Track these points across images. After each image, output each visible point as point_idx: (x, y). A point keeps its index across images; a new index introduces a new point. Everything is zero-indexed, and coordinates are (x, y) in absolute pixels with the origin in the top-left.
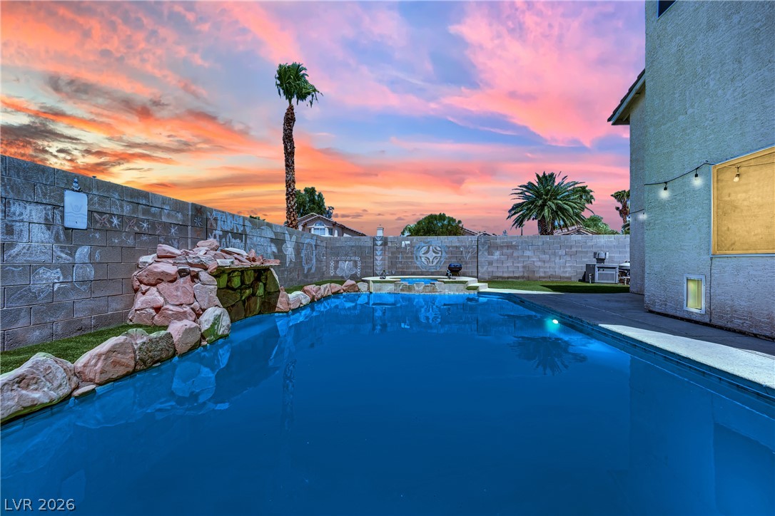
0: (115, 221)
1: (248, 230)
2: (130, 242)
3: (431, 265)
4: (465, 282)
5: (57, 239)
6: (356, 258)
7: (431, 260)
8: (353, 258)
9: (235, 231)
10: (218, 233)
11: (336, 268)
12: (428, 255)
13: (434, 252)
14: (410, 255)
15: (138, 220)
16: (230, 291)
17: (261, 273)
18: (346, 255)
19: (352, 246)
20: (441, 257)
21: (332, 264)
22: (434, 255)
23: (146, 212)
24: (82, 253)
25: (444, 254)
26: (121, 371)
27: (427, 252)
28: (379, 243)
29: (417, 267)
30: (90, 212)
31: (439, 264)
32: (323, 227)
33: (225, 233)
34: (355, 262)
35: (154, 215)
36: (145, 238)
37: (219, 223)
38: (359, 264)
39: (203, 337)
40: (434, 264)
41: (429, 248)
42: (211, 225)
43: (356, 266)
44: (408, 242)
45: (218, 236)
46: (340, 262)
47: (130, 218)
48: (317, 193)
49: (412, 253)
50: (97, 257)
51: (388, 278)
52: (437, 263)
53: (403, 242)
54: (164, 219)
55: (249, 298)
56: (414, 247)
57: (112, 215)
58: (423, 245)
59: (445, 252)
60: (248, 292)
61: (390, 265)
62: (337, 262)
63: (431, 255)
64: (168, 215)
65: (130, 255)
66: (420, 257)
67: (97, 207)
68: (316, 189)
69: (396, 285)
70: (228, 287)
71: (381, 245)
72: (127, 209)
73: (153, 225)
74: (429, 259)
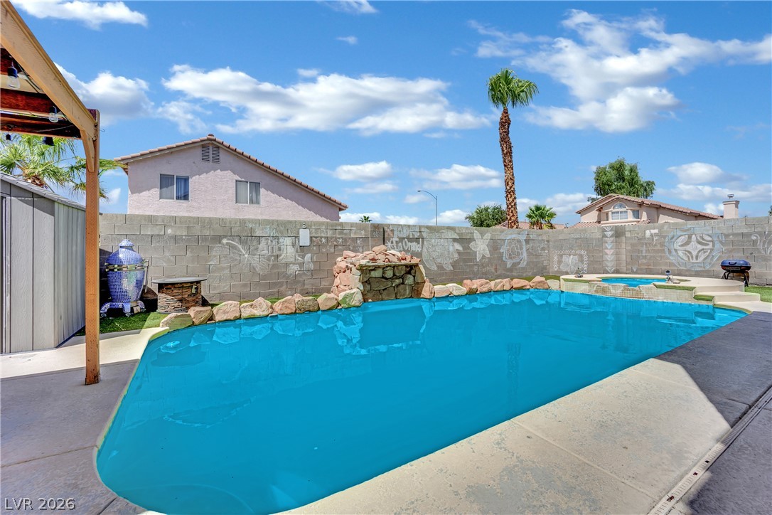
0: (323, 240)
1: (425, 235)
2: (332, 250)
3: (694, 261)
4: (691, 289)
5: (297, 252)
6: (582, 252)
7: (694, 254)
8: (578, 252)
9: (411, 237)
10: (395, 239)
11: (560, 262)
12: (688, 248)
13: (699, 243)
14: (659, 247)
15: (336, 238)
16: (383, 280)
17: (411, 269)
18: (571, 248)
19: (577, 239)
20: (712, 250)
21: (556, 258)
22: (700, 247)
23: (340, 233)
24: (308, 256)
25: (718, 245)
26: (289, 311)
27: (687, 243)
28: (609, 234)
29: (671, 264)
30: (311, 238)
31: (709, 260)
32: (624, 209)
33: (402, 239)
34: (581, 256)
35: (346, 234)
36: (340, 247)
37: (395, 233)
38: (586, 258)
39: (339, 304)
40: (700, 259)
41: (690, 237)
42: (389, 235)
43: (582, 261)
44: (656, 231)
45: (394, 242)
46: (564, 257)
47: (331, 238)
48: (628, 168)
49: (662, 245)
50: (315, 259)
51: (586, 277)
52: (705, 259)
53: (648, 232)
54: (352, 236)
55: (397, 286)
56: (664, 237)
57: (321, 237)
58: (679, 233)
59: (721, 242)
60: (397, 281)
61: (629, 260)
62: (561, 256)
63: (694, 247)
64: (355, 233)
65: (331, 258)
66: (676, 250)
67: (314, 235)
68: (626, 163)
69: (590, 286)
70: (383, 277)
71: (611, 237)
72: (330, 233)
73: (345, 240)
74: (690, 253)
